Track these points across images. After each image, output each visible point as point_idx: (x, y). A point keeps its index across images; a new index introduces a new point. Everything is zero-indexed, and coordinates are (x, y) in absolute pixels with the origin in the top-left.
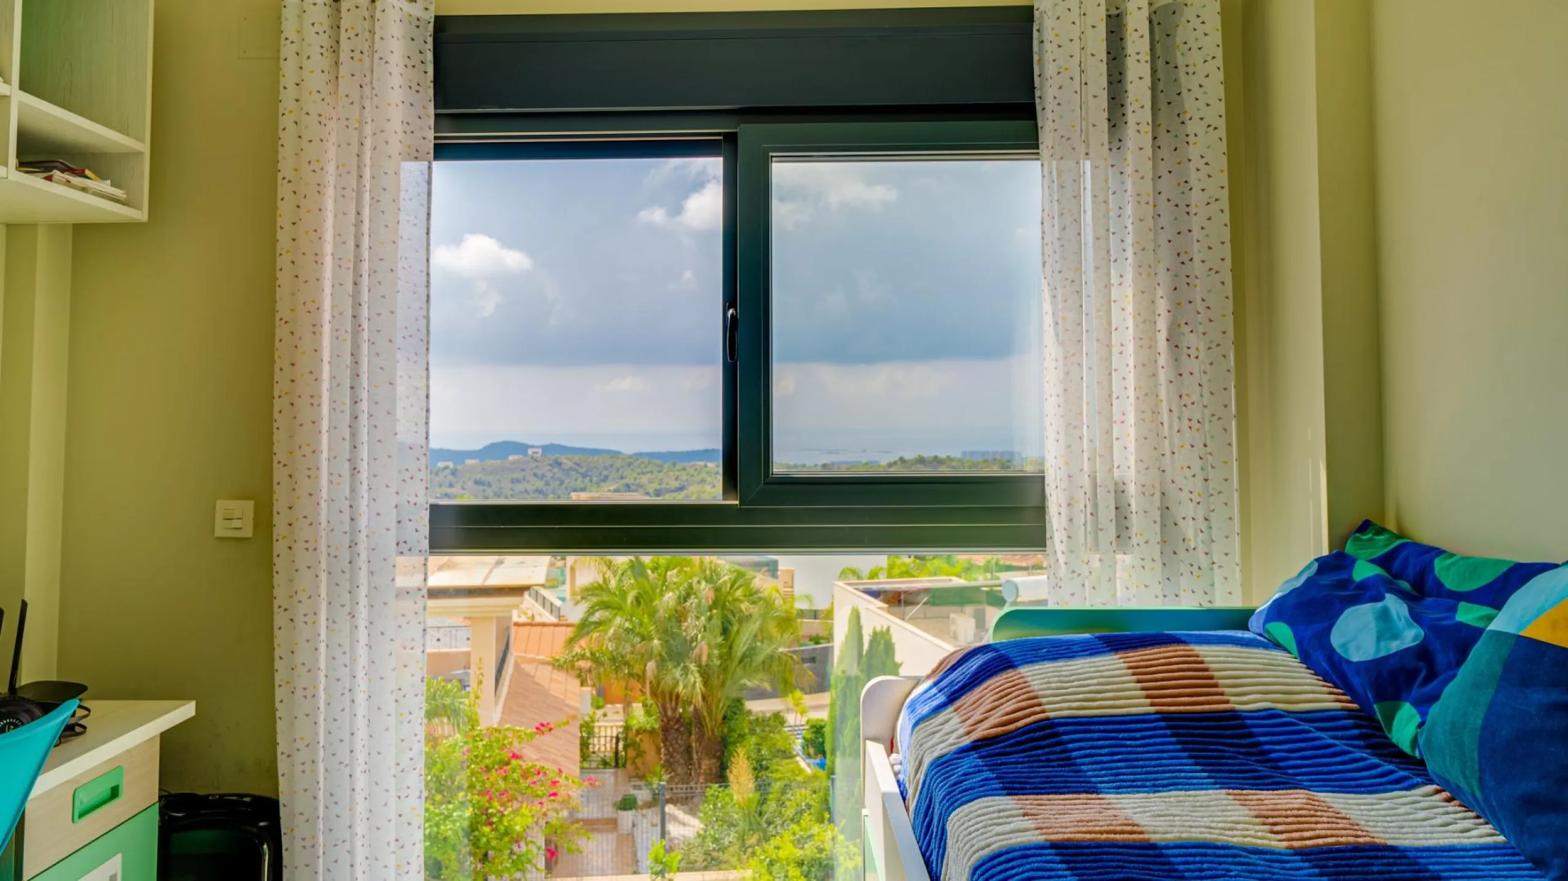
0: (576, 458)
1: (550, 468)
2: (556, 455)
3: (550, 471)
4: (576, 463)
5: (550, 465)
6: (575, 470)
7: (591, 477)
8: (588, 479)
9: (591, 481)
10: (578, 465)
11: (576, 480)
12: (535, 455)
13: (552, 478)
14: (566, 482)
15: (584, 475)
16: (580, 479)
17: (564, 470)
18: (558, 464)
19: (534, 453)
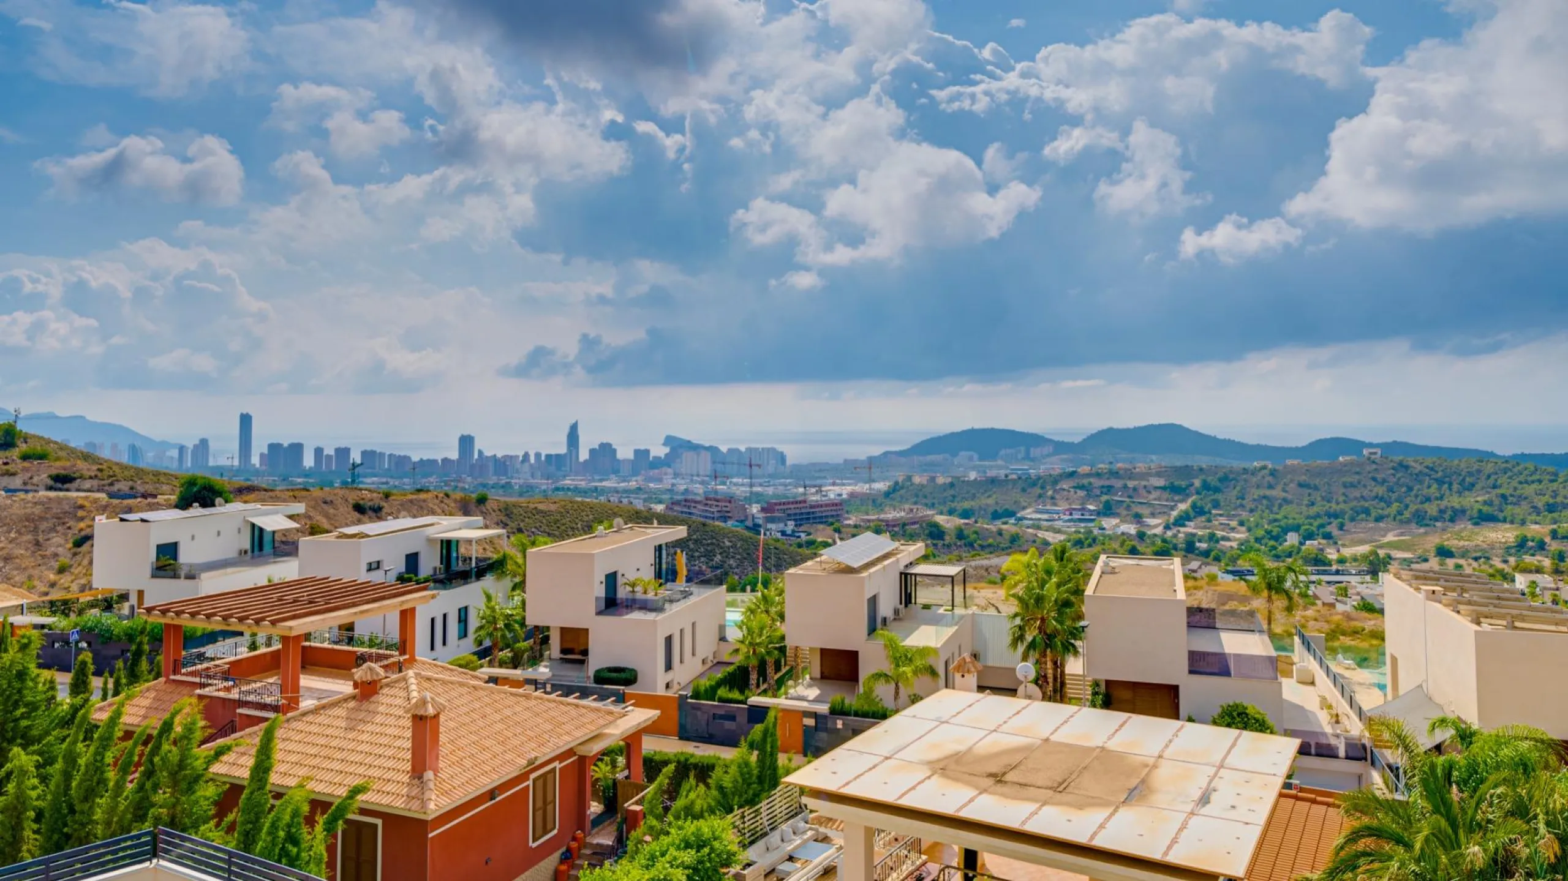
0: (1429, 462)
1: (1393, 471)
2: (1401, 458)
3: (1394, 475)
4: (1427, 467)
5: (1393, 468)
6: (1427, 475)
7: (1450, 484)
8: (1446, 486)
9: (1450, 489)
10: (1432, 469)
11: (1429, 487)
12: (1373, 457)
13: (1397, 483)
14: (1416, 488)
15: (1440, 482)
16: (1435, 486)
17: (1411, 474)
18: (1403, 466)
19: (1371, 453)
